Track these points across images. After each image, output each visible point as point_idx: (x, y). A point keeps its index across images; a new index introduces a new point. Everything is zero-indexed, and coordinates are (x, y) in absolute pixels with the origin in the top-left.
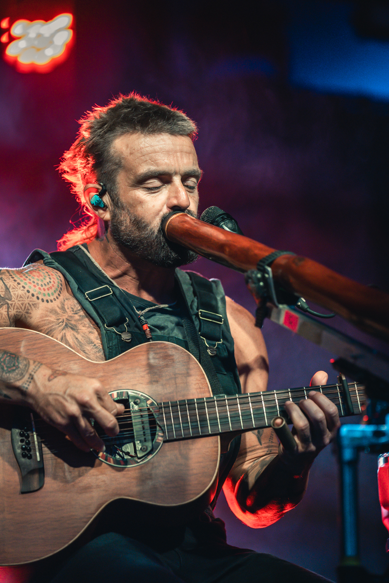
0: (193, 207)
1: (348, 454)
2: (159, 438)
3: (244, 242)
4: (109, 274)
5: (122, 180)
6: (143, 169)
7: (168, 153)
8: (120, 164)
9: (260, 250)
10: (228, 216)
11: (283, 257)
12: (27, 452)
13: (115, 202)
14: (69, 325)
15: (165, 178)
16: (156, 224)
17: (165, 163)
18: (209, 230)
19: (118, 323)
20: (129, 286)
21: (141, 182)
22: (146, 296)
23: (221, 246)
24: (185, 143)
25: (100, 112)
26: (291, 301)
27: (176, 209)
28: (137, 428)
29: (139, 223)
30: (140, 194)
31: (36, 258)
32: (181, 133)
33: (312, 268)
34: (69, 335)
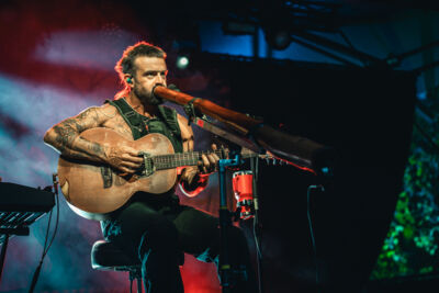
0: (165, 84)
1: (222, 170)
2: (154, 168)
3: (183, 95)
4: (133, 107)
5: (139, 74)
6: (147, 70)
7: (156, 64)
8: (138, 68)
9: (189, 98)
10: (178, 88)
11: (197, 100)
12: (106, 173)
13: (136, 81)
14: (120, 126)
15: (154, 73)
16: (150, 90)
17: (155, 68)
18: (170, 92)
19: (138, 125)
20: (140, 111)
21: (147, 74)
22: (147, 115)
23: (175, 97)
24: (162, 61)
25: (131, 48)
26: (201, 116)
27: (157, 84)
28: (146, 165)
29: (144, 89)
30: (145, 79)
31: (107, 102)
32: (161, 57)
33: (208, 104)
34: (120, 129)
